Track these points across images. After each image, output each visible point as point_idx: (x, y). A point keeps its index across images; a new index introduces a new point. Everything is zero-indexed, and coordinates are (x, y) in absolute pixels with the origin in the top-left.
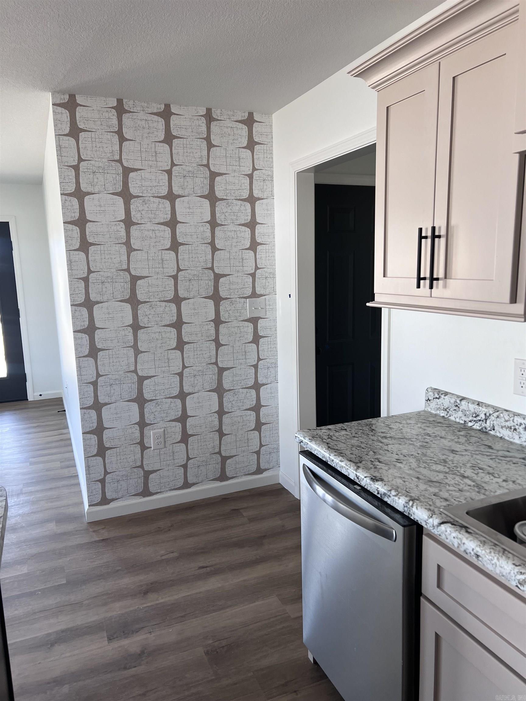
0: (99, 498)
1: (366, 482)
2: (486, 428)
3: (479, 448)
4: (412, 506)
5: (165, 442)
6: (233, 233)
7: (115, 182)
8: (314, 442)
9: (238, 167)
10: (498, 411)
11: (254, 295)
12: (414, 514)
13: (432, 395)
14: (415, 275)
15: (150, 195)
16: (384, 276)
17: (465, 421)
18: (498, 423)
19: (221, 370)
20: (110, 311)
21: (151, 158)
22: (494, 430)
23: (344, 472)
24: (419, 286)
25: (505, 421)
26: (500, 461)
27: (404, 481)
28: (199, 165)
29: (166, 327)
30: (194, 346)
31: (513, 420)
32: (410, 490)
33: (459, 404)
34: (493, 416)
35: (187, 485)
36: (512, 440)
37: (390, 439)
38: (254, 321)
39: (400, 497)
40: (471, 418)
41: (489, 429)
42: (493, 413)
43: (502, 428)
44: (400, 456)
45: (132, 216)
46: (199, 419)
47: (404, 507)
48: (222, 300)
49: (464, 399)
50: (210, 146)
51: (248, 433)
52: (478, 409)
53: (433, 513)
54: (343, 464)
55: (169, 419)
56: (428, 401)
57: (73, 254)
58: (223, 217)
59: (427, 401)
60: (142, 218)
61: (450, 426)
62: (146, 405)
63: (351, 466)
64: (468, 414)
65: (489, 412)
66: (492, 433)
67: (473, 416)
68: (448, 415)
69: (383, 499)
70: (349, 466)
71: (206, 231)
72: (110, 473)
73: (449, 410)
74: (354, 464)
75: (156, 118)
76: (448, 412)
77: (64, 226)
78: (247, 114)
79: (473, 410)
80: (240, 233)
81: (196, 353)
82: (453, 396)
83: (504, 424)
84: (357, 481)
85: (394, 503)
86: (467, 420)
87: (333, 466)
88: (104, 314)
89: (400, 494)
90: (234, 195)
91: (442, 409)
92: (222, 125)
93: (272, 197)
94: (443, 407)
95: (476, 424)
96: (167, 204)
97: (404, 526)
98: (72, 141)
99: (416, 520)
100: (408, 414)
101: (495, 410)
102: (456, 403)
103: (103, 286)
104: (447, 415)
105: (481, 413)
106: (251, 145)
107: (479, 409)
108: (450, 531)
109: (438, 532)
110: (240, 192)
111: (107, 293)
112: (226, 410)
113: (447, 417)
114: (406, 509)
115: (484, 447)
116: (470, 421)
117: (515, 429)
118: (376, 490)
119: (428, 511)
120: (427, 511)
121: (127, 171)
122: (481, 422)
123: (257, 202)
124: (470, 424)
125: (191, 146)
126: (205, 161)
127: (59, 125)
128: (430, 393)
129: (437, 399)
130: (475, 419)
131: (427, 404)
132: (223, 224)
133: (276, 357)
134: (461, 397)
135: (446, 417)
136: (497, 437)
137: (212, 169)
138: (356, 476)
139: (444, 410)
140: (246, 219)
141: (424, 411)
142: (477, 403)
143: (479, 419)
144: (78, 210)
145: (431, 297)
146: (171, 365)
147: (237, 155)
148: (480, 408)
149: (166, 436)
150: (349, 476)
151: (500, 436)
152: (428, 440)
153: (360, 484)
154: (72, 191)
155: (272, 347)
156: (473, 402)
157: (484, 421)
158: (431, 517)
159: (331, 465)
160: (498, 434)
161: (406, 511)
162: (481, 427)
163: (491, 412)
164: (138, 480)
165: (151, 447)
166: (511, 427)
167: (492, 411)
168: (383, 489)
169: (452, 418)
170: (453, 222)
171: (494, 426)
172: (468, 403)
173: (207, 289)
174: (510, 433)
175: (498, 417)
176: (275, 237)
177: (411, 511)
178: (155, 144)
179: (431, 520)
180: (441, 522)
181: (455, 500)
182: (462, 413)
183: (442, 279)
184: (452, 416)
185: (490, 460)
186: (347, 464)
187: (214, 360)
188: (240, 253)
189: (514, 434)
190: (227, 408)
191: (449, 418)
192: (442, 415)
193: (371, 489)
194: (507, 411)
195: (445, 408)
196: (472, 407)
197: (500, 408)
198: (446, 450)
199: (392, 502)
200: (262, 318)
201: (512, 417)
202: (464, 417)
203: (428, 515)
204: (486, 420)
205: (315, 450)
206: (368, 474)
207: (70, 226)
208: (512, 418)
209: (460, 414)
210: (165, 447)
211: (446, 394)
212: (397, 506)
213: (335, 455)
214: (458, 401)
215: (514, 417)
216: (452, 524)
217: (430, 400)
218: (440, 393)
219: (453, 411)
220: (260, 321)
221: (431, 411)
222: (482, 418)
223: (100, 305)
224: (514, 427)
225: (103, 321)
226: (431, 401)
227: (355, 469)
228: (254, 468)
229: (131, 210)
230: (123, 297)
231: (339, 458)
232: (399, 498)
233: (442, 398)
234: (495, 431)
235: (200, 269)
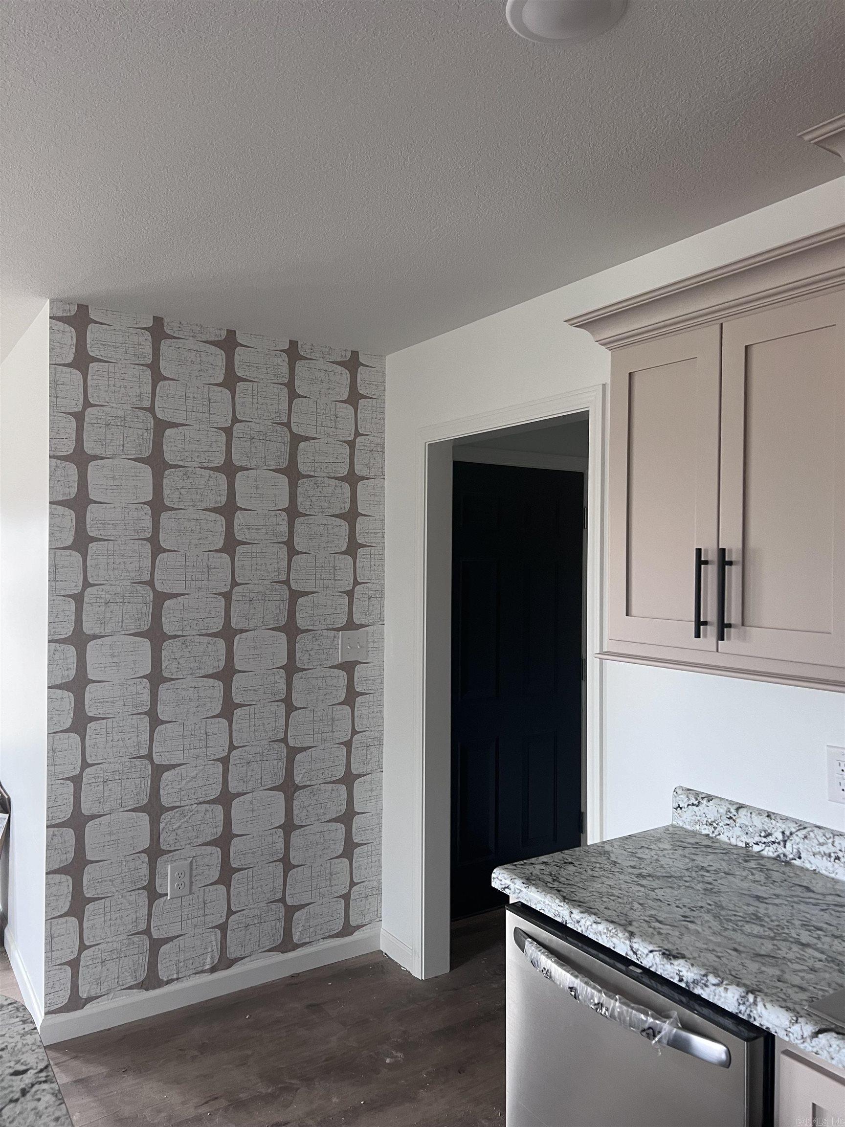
0: (64, 997)
1: (653, 961)
2: (785, 855)
3: (792, 890)
4: (755, 1003)
5: (191, 883)
6: (322, 527)
7: (141, 441)
8: (533, 889)
9: (334, 430)
10: (805, 828)
11: (351, 625)
12: (760, 1016)
13: (686, 800)
14: (693, 617)
15: (196, 465)
16: (627, 615)
17: (747, 844)
18: (806, 847)
19: (292, 752)
20: (114, 651)
21: (201, 409)
22: (800, 858)
23: (603, 942)
24: (698, 635)
25: (818, 845)
26: (838, 914)
27: (719, 957)
28: (276, 423)
29: (206, 679)
30: (251, 710)
31: (833, 842)
32: (738, 973)
33: (735, 815)
34: (797, 835)
35: (225, 962)
36: (833, 875)
37: (650, 879)
38: (349, 667)
39: (728, 987)
40: (757, 839)
41: (791, 856)
42: (797, 831)
43: (814, 856)
44: (684, 909)
45: (165, 496)
46: (252, 840)
47: (739, 1005)
48: (300, 632)
49: (742, 807)
50: (293, 395)
51: (331, 862)
52: (769, 825)
53: (798, 1015)
54: (601, 927)
55: (200, 841)
56: (679, 809)
57: (61, 555)
58: (308, 503)
59: (676, 809)
60: (180, 500)
61: (728, 853)
62: (163, 817)
63: (619, 931)
64: (752, 831)
65: (789, 828)
66: (797, 862)
67: (760, 836)
68: (716, 833)
69: (691, 990)
70: (614, 931)
71: (281, 523)
72: (91, 947)
73: (717, 824)
74: (622, 928)
75: (213, 349)
76: (715, 828)
77: (50, 508)
78: (349, 354)
79: (760, 826)
80: (333, 528)
81: (252, 723)
82: (722, 803)
83: (818, 850)
84: (634, 958)
85: (717, 997)
86: (751, 841)
87: (579, 931)
88: (104, 657)
89: (725, 982)
90: (325, 471)
91: (705, 822)
92: (312, 366)
93: (382, 477)
94: (706, 819)
95: (767, 848)
96: (223, 479)
97: (747, 1040)
98: (77, 375)
99: (764, 1028)
100: (652, 832)
101: (799, 826)
102: (729, 813)
103: (107, 609)
104: (713, 832)
105: (775, 831)
106: (354, 398)
107: (771, 823)
108: (838, 1046)
109: (813, 1047)
110: (335, 467)
111: (113, 621)
112: (297, 822)
113: (714, 835)
114: (742, 1008)
115: (800, 889)
116: (757, 844)
117: (838, 858)
118: (677, 974)
119: (787, 1010)
120: (786, 1012)
121: (161, 426)
122: (776, 844)
123: (360, 484)
124: (756, 848)
125: (265, 394)
126: (284, 418)
127: (58, 350)
128: (681, 796)
129: (694, 807)
130: (764, 840)
131: (676, 814)
132: (308, 513)
133: (380, 728)
134: (737, 803)
135: (711, 835)
136: (808, 870)
137: (295, 429)
138: (632, 950)
139: (708, 824)
140: (342, 507)
141: (672, 825)
142: (767, 814)
143: (773, 840)
144: (76, 483)
145: (717, 651)
146: (210, 744)
147: (332, 412)
148: (773, 821)
149: (194, 873)
150: (615, 950)
151: (812, 869)
152: (710, 880)
153: (640, 963)
154: (69, 453)
155: (375, 710)
156: (760, 812)
157: (782, 844)
158: (797, 1022)
159: (575, 929)
160: (808, 866)
161: (742, 1012)
162: (776, 854)
163: (793, 830)
164: (139, 958)
165: (167, 894)
166: (830, 854)
167: (795, 828)
168: (691, 972)
169: (723, 838)
170: (752, 543)
171: (799, 852)
172: (751, 813)
173: (277, 615)
174: (829, 865)
175: (806, 837)
176: (385, 536)
177: (755, 1012)
178: (209, 387)
179: (796, 1028)
180: (817, 1030)
181: (814, 988)
182: (740, 829)
183: (736, 626)
184: (723, 833)
185: (822, 913)
186: (610, 929)
187: (281, 736)
188: (332, 559)
189: (836, 865)
190: (298, 819)
191: (718, 837)
192: (704, 832)
193: (666, 973)
194: (819, 827)
195: (710, 821)
196: (759, 822)
197: (806, 823)
198: (746, 897)
199: (711, 997)
200: (361, 663)
201: (830, 838)
202: (745, 836)
203: (790, 1019)
204: (785, 842)
205: (539, 902)
206: (655, 946)
207: (60, 509)
208: (830, 841)
209: (737, 831)
210: (191, 893)
211: (710, 798)
212: (722, 1003)
213: (581, 912)
214: (733, 810)
215: (834, 837)
216: (838, 1033)
217: (681, 808)
218: (699, 798)
219: (724, 827)
220: (358, 667)
221: (684, 826)
222: (776, 838)
223: (99, 641)
224: (836, 855)
225: (100, 669)
226: (683, 809)
227: (626, 937)
228: (339, 926)
229: (164, 487)
230: (139, 627)
231: (590, 918)
232: (726, 989)
233: (703, 805)
234: (802, 860)
235: (267, 582)
